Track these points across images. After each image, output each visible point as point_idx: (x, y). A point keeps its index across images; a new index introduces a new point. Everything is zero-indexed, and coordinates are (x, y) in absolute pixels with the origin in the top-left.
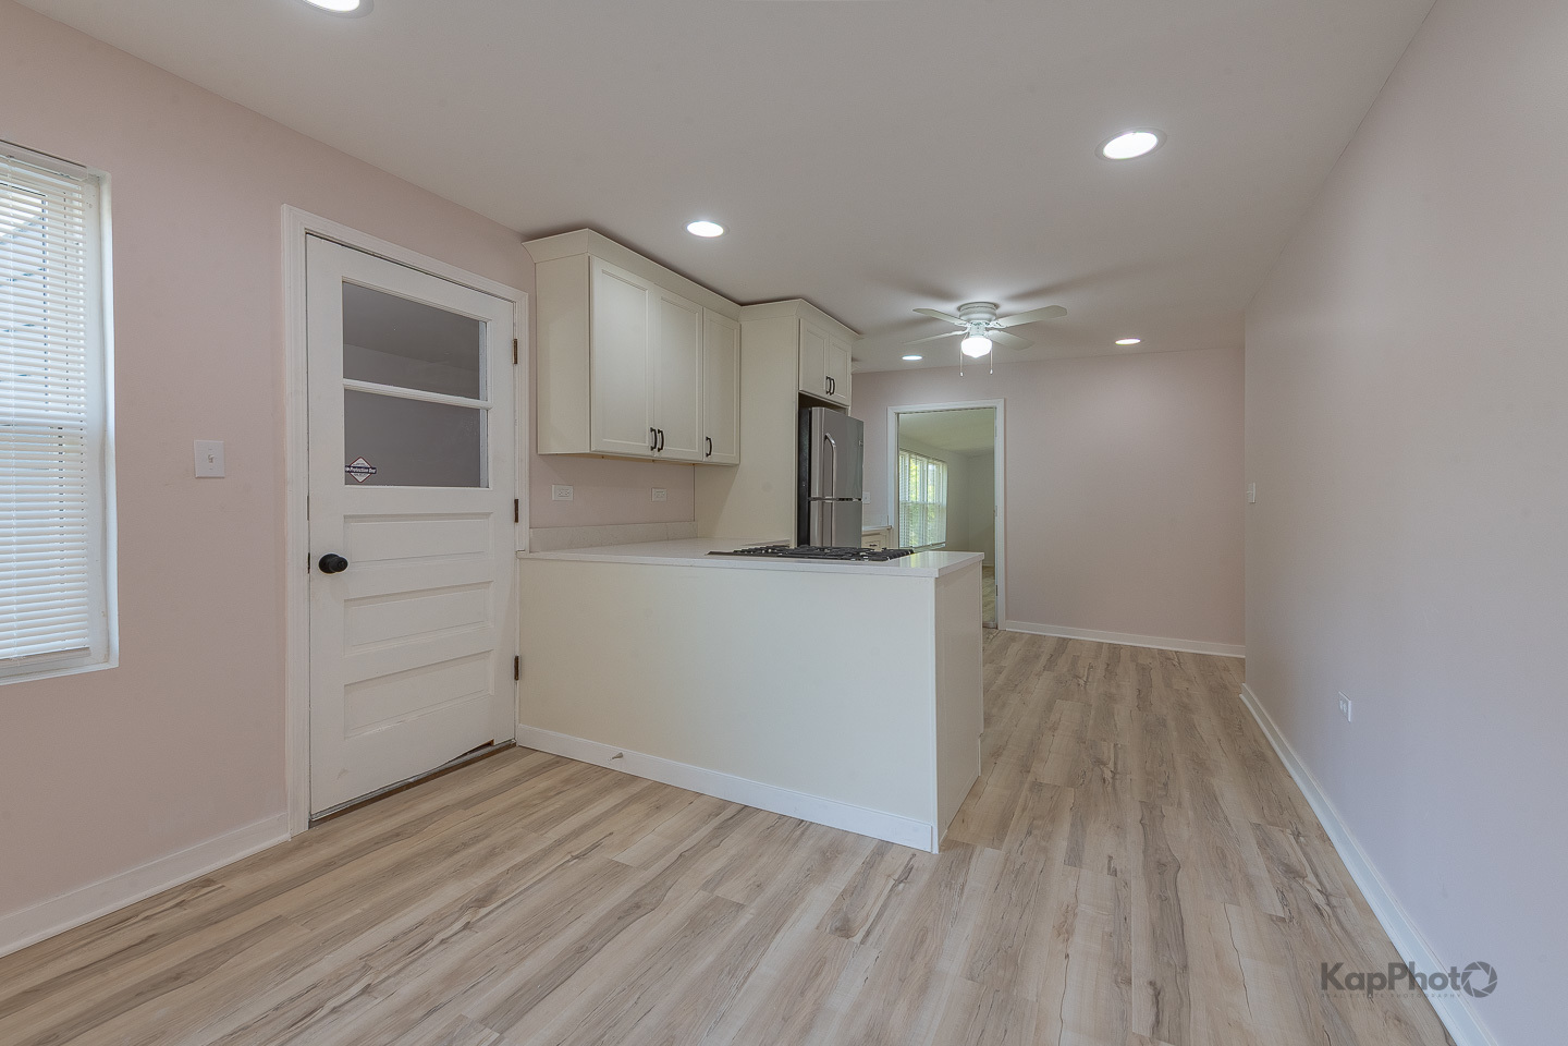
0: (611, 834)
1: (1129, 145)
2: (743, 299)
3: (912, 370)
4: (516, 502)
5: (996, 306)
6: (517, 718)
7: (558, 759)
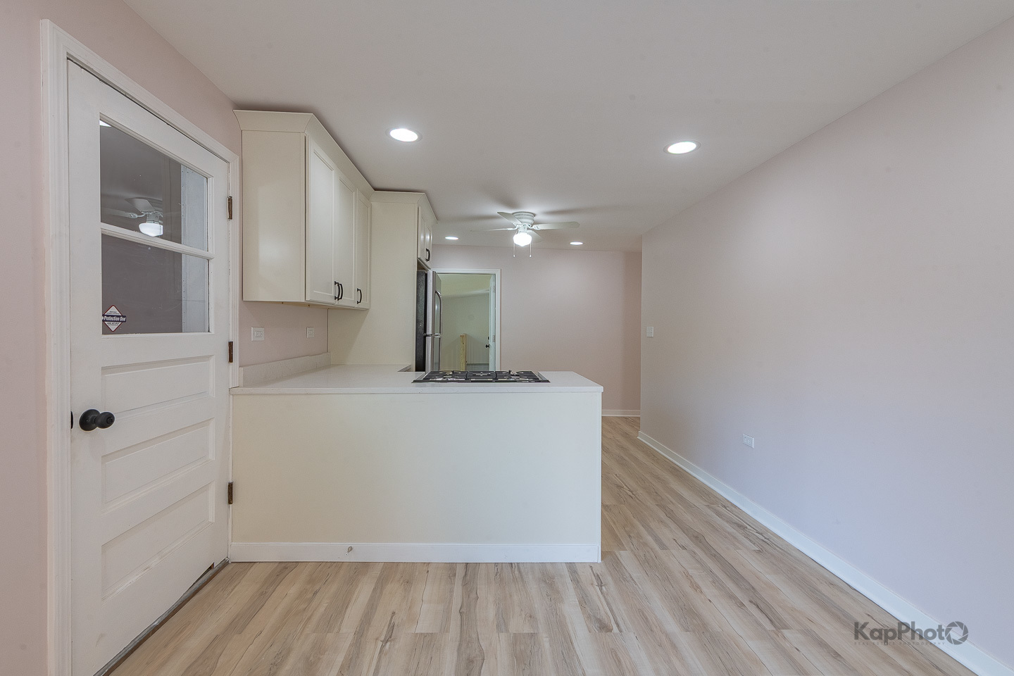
0: (394, 613)
1: (682, 148)
2: (378, 185)
3: (452, 246)
4: (231, 344)
5: (534, 215)
6: (230, 537)
7: (283, 565)
